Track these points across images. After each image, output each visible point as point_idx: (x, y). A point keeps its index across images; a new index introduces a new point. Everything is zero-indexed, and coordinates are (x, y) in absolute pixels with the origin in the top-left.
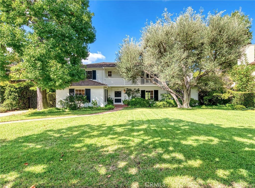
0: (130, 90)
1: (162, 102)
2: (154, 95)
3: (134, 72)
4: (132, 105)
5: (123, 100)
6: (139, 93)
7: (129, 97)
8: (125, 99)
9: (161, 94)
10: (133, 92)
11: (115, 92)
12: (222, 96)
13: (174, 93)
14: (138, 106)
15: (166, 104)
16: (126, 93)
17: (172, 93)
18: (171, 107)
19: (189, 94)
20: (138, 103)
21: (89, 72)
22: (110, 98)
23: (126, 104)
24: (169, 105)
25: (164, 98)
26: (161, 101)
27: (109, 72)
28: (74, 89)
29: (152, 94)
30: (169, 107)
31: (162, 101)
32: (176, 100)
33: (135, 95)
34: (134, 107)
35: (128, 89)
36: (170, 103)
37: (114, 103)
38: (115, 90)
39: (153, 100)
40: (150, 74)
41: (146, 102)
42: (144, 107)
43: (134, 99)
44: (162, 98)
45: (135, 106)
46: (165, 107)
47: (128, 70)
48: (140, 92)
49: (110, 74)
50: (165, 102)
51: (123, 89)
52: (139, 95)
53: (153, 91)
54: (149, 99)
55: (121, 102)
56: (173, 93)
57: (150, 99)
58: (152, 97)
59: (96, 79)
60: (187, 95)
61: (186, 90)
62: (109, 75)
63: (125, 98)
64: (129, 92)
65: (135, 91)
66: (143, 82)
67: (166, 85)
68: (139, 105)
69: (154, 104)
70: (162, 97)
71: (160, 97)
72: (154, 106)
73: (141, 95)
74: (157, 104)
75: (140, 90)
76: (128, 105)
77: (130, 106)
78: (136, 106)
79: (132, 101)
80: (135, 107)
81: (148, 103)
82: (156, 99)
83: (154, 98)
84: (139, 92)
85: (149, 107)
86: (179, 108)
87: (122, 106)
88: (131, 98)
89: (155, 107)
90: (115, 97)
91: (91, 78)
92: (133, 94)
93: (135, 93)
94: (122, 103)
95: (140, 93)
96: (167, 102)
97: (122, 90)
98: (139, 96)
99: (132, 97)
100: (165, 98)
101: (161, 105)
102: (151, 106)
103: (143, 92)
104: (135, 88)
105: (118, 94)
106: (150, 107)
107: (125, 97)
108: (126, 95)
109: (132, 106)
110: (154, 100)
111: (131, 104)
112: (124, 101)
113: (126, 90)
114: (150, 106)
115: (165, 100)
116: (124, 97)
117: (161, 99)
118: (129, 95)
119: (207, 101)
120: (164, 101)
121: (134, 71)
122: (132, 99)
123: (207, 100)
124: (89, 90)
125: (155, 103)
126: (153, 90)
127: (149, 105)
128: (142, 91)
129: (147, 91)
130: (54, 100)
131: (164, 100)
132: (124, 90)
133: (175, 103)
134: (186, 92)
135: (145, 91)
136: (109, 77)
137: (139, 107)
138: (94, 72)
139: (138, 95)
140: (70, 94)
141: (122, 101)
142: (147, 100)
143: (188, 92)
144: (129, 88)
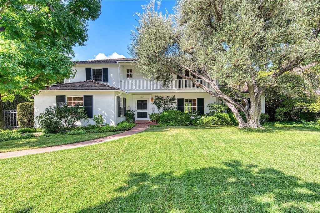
0: (161, 98)
1: (209, 117)
2: (198, 105)
3: (163, 63)
4: (163, 122)
5: (150, 114)
6: (174, 103)
7: (160, 109)
8: (153, 113)
9: (208, 105)
10: (164, 101)
11: (138, 101)
12: (310, 108)
13: (233, 103)
14: (172, 123)
15: (217, 120)
16: (155, 103)
17: (228, 102)
18: (225, 125)
19: (259, 103)
20: (172, 119)
21: (97, 70)
22: (129, 111)
23: (154, 120)
24: (222, 122)
25: (213, 110)
26: (208, 115)
27: (128, 71)
28: (64, 97)
29: (194, 104)
30: (222, 124)
31: (211, 116)
32: (236, 113)
33: (168, 107)
34: (165, 125)
35: (157, 96)
36: (224, 119)
37: (137, 119)
38: (137, 99)
39: (196, 113)
40: (192, 70)
41: (186, 117)
42: (182, 125)
43: (166, 113)
44: (210, 111)
45: (167, 123)
46: (215, 124)
47: (151, 59)
48: (176, 101)
49: (130, 74)
50: (214, 117)
51: (150, 97)
52: (174, 106)
53: (196, 99)
54: (189, 112)
55: (146, 117)
56: (230, 103)
57: (191, 113)
58: (194, 109)
59: (108, 82)
60: (256, 104)
61: (255, 96)
62: (128, 76)
63: (154, 111)
64: (159, 102)
65: (168, 100)
66: (180, 86)
67: (218, 89)
68: (174, 122)
69: (197, 119)
70: (210, 109)
71: (207, 110)
72: (197, 123)
73: (178, 105)
74: (203, 120)
75: (177, 98)
76: (157, 121)
77: (159, 124)
78: (169, 123)
79: (164, 116)
80: (167, 126)
81: (188, 118)
82: (201, 112)
83: (197, 110)
84: (174, 101)
85: (189, 125)
86: (241, 129)
87: (148, 123)
88: (161, 110)
89: (199, 124)
90: (138, 109)
91: (101, 80)
92: (166, 105)
93: (168, 102)
94: (148, 119)
95: (177, 103)
96: (218, 116)
97: (148, 99)
98: (174, 108)
99: (163, 109)
100: (215, 111)
101: (208, 122)
102: (193, 123)
103: (181, 102)
104: (168, 95)
105: (142, 104)
106: (192, 125)
107: (154, 109)
108: (155, 106)
109: (162, 124)
110: (198, 114)
111: (162, 120)
112: (151, 116)
113: (155, 98)
114: (191, 123)
115: (216, 114)
116: (152, 109)
117: (208, 112)
118: (159, 106)
119: (282, 116)
120: (213, 115)
121: (162, 61)
122: (163, 112)
123: (283, 114)
124: (91, 97)
125: (199, 118)
126: (196, 97)
127: (189, 121)
128: (179, 100)
129: (187, 101)
130: (30, 114)
131: (214, 113)
132: (152, 99)
133: (231, 119)
134: (255, 100)
135: (183, 99)
136: (128, 78)
137: (174, 124)
138: (106, 70)
139: (172, 106)
140: (58, 105)
141: (148, 116)
142: (187, 114)
143: (257, 101)
144: (159, 95)
